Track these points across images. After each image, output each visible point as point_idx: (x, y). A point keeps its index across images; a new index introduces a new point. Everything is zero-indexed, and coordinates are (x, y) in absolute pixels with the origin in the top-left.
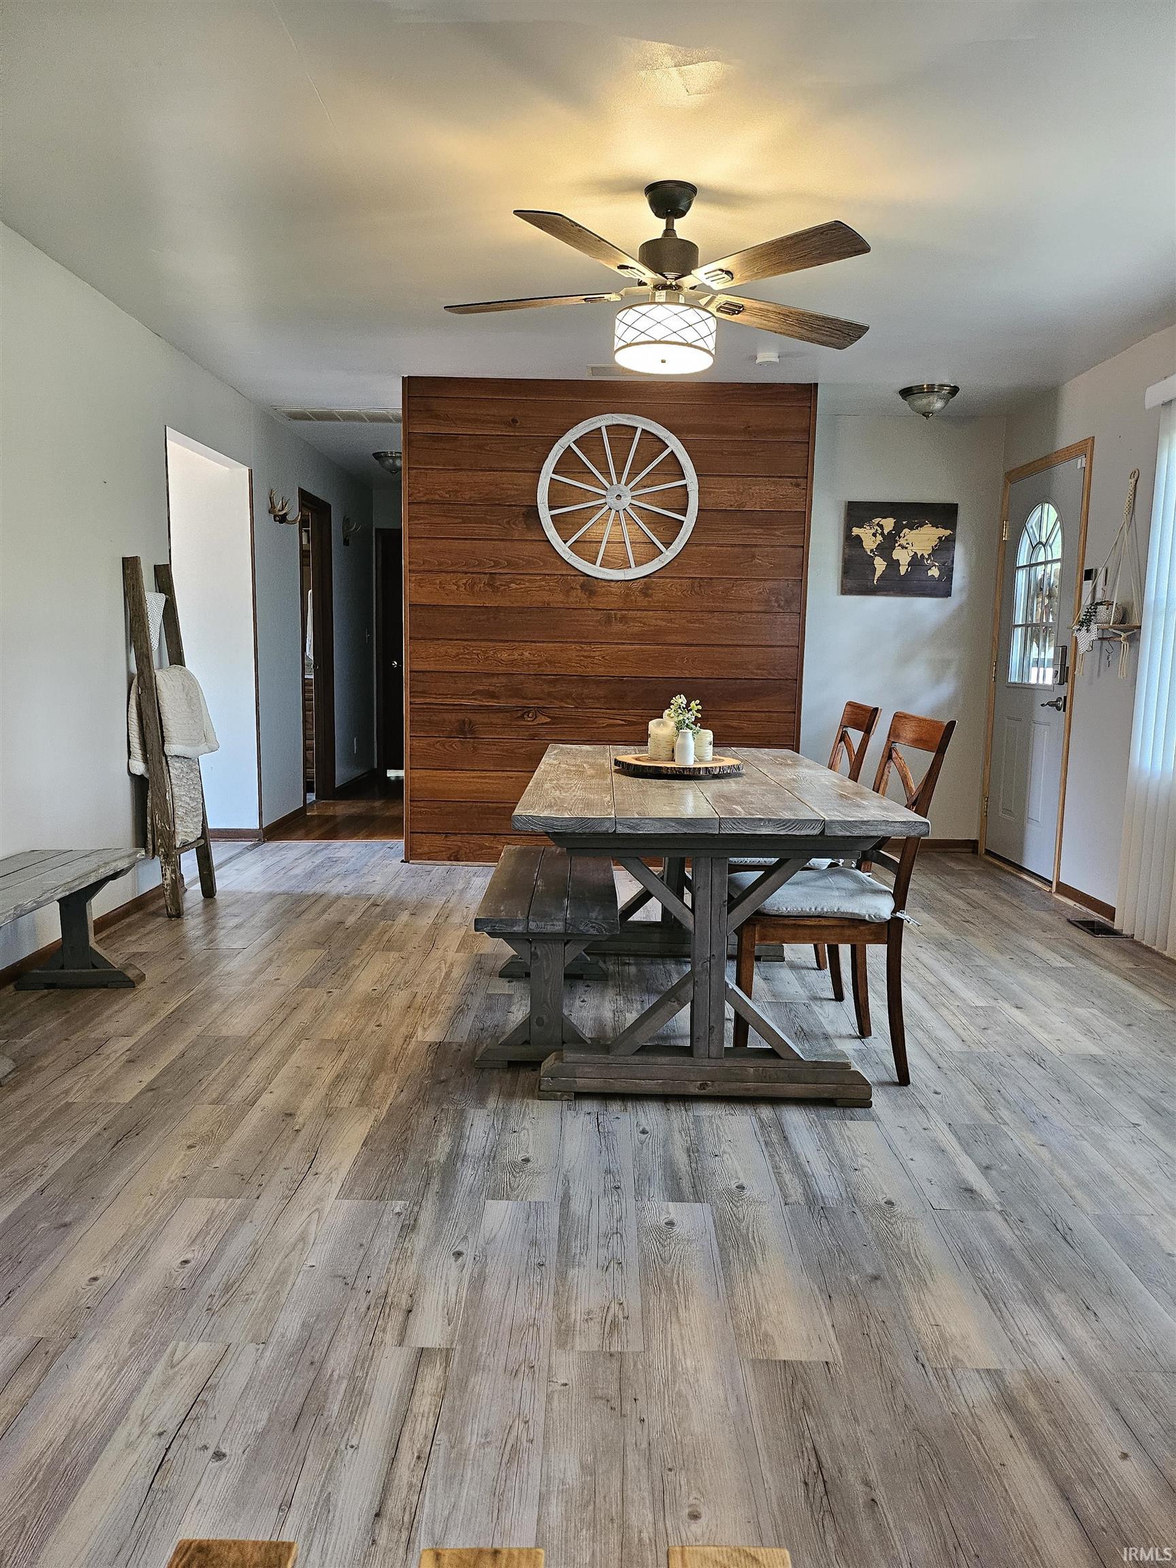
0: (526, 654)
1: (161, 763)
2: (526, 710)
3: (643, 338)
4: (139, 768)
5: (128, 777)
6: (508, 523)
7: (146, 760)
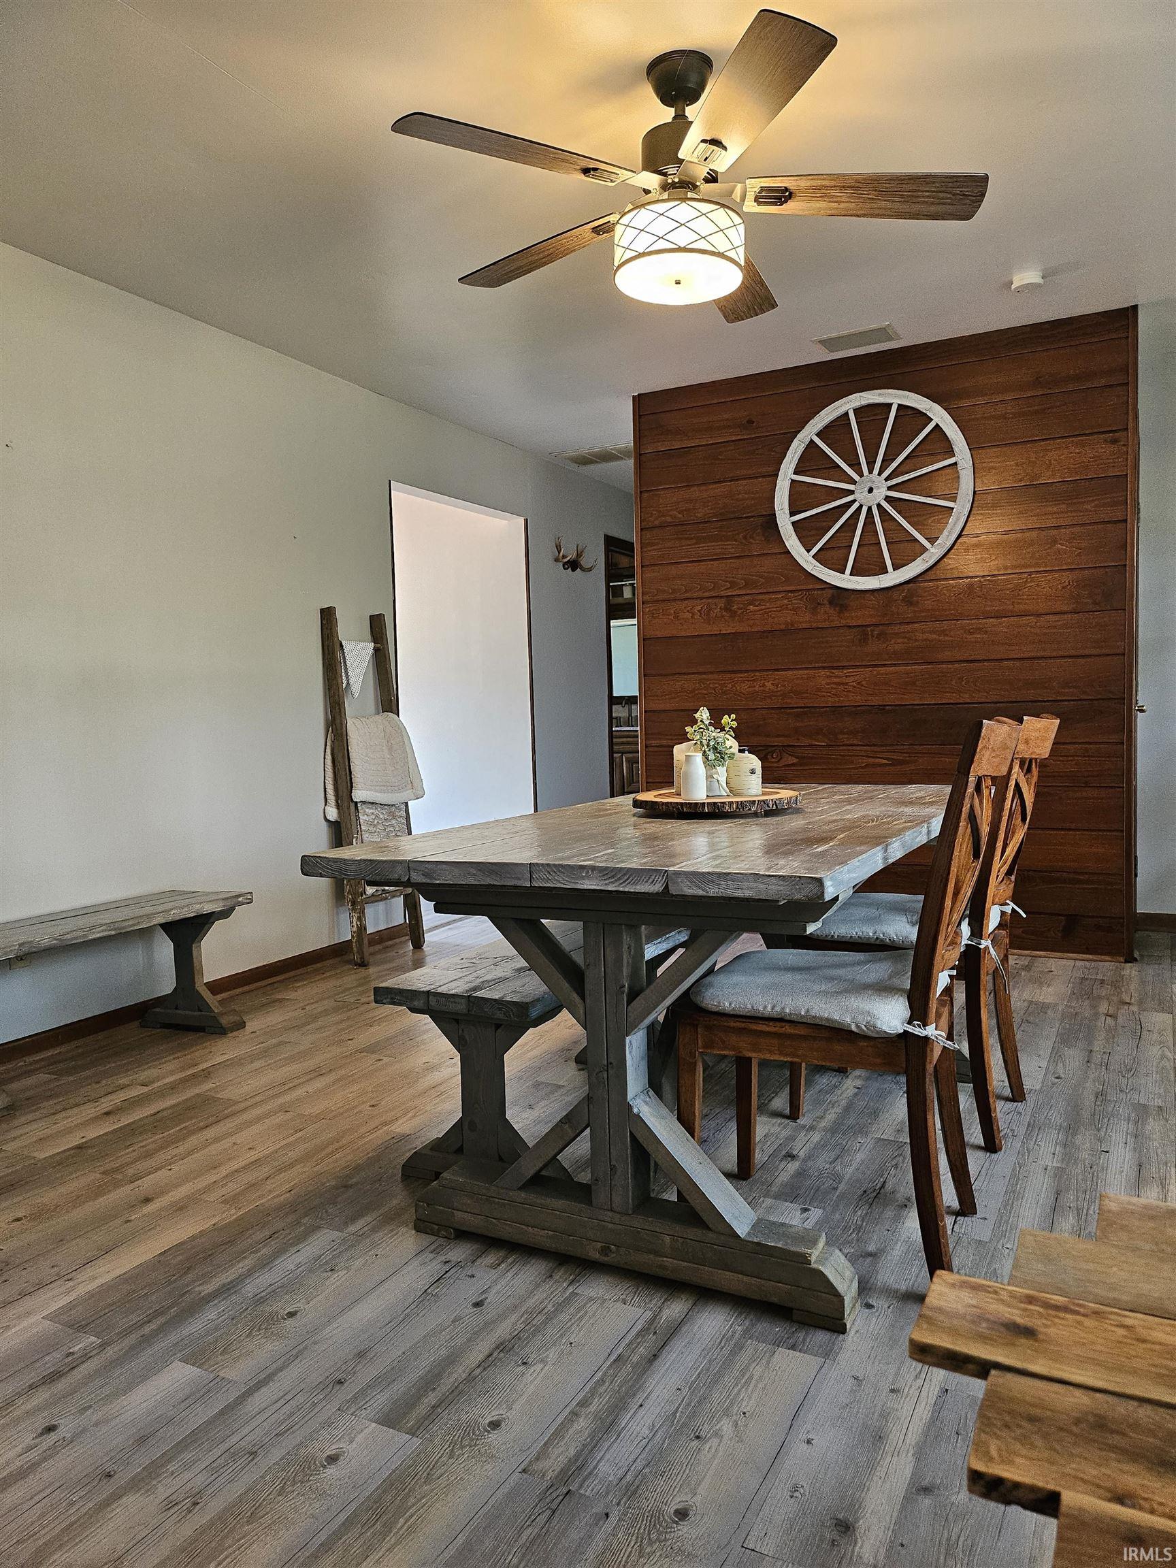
0: (768, 684)
1: (349, 808)
2: (770, 749)
4: (333, 814)
6: (745, 538)
7: (338, 807)
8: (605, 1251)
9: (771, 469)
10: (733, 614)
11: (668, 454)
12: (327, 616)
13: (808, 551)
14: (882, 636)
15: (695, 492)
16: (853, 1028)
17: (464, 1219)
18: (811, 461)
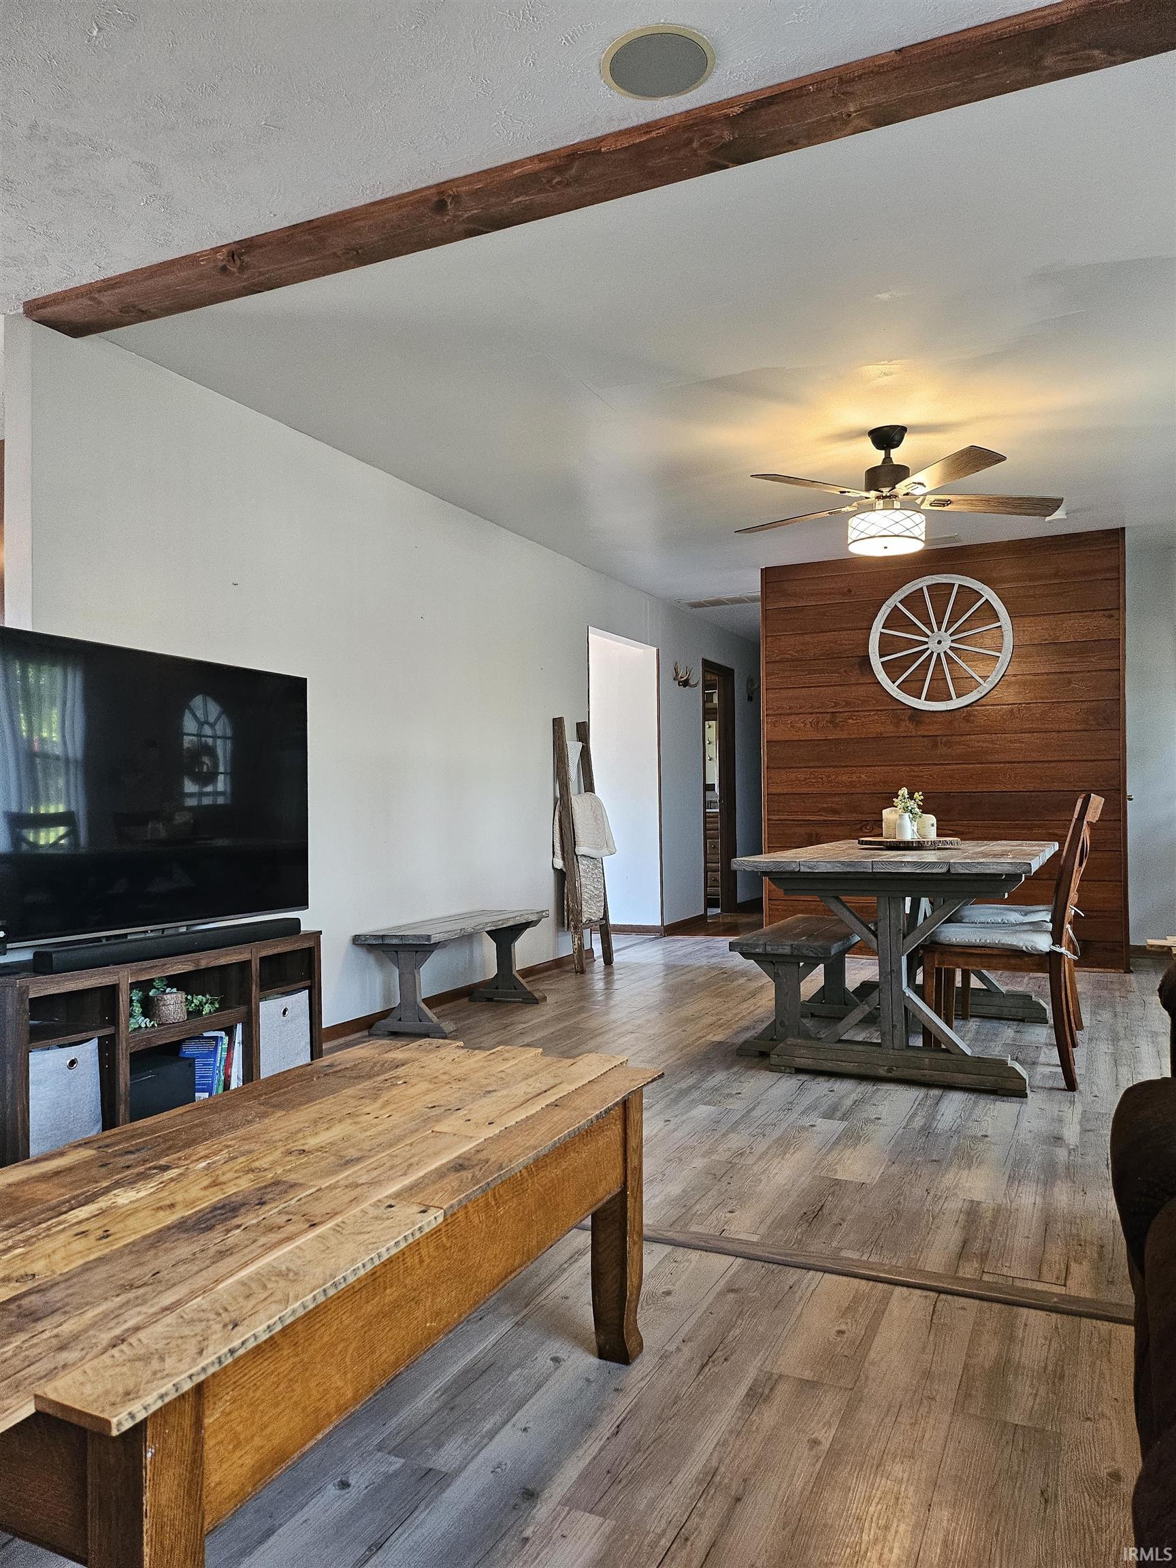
0: (863, 776)
1: (573, 859)
2: (864, 823)
3: (863, 536)
4: (559, 864)
5: (552, 871)
6: (845, 672)
7: (563, 859)
8: (890, 1070)
9: (865, 625)
10: (836, 726)
11: (788, 610)
12: (558, 723)
13: (894, 682)
14: (948, 744)
15: (807, 638)
16: (1024, 949)
17: (801, 1062)
18: (894, 620)
